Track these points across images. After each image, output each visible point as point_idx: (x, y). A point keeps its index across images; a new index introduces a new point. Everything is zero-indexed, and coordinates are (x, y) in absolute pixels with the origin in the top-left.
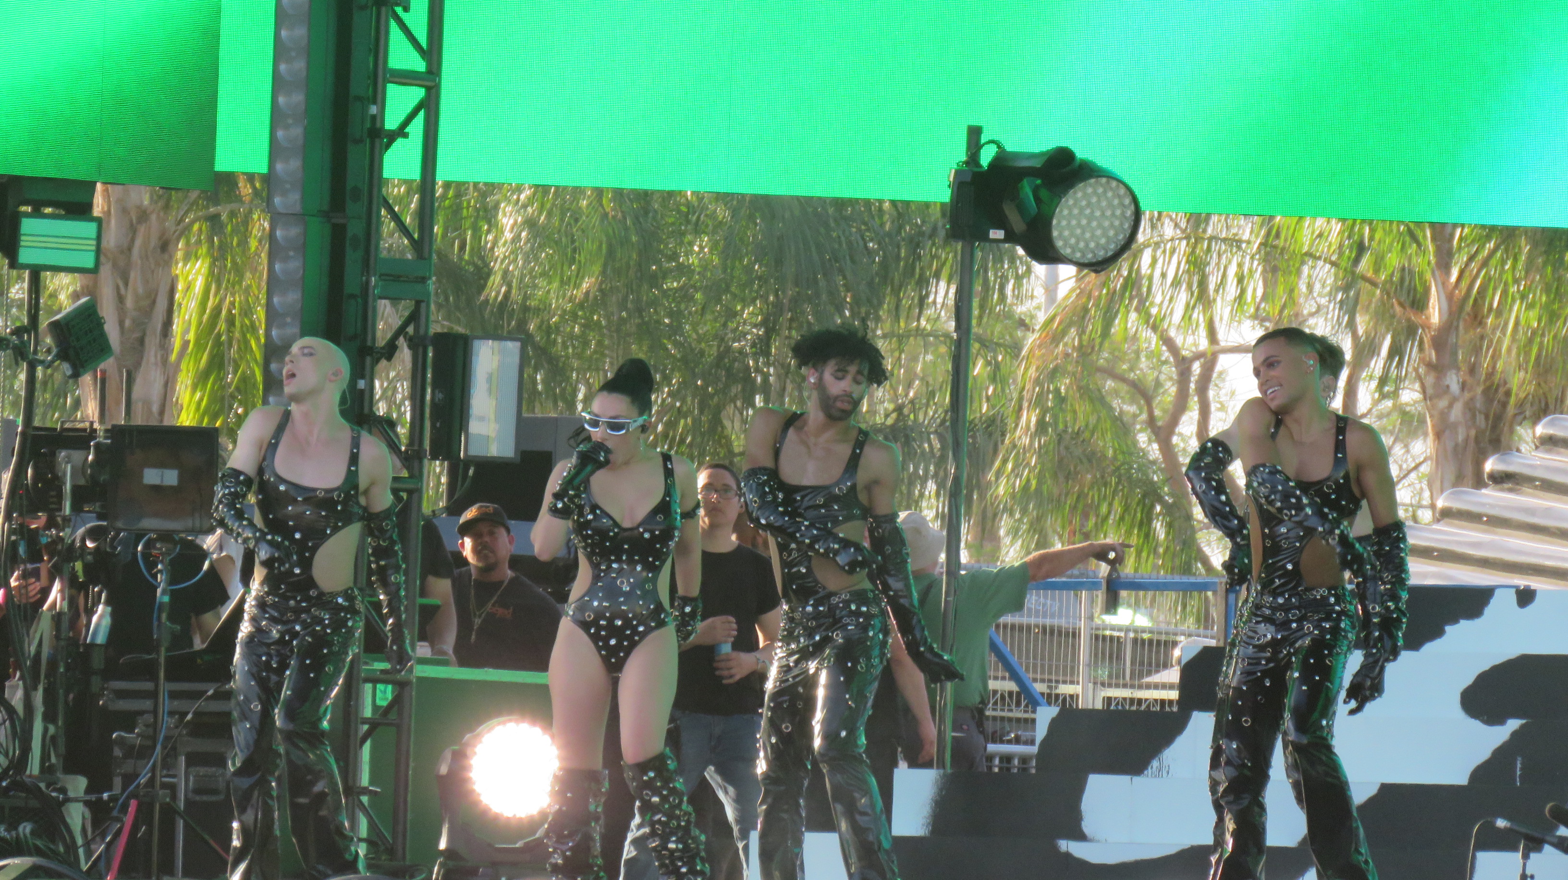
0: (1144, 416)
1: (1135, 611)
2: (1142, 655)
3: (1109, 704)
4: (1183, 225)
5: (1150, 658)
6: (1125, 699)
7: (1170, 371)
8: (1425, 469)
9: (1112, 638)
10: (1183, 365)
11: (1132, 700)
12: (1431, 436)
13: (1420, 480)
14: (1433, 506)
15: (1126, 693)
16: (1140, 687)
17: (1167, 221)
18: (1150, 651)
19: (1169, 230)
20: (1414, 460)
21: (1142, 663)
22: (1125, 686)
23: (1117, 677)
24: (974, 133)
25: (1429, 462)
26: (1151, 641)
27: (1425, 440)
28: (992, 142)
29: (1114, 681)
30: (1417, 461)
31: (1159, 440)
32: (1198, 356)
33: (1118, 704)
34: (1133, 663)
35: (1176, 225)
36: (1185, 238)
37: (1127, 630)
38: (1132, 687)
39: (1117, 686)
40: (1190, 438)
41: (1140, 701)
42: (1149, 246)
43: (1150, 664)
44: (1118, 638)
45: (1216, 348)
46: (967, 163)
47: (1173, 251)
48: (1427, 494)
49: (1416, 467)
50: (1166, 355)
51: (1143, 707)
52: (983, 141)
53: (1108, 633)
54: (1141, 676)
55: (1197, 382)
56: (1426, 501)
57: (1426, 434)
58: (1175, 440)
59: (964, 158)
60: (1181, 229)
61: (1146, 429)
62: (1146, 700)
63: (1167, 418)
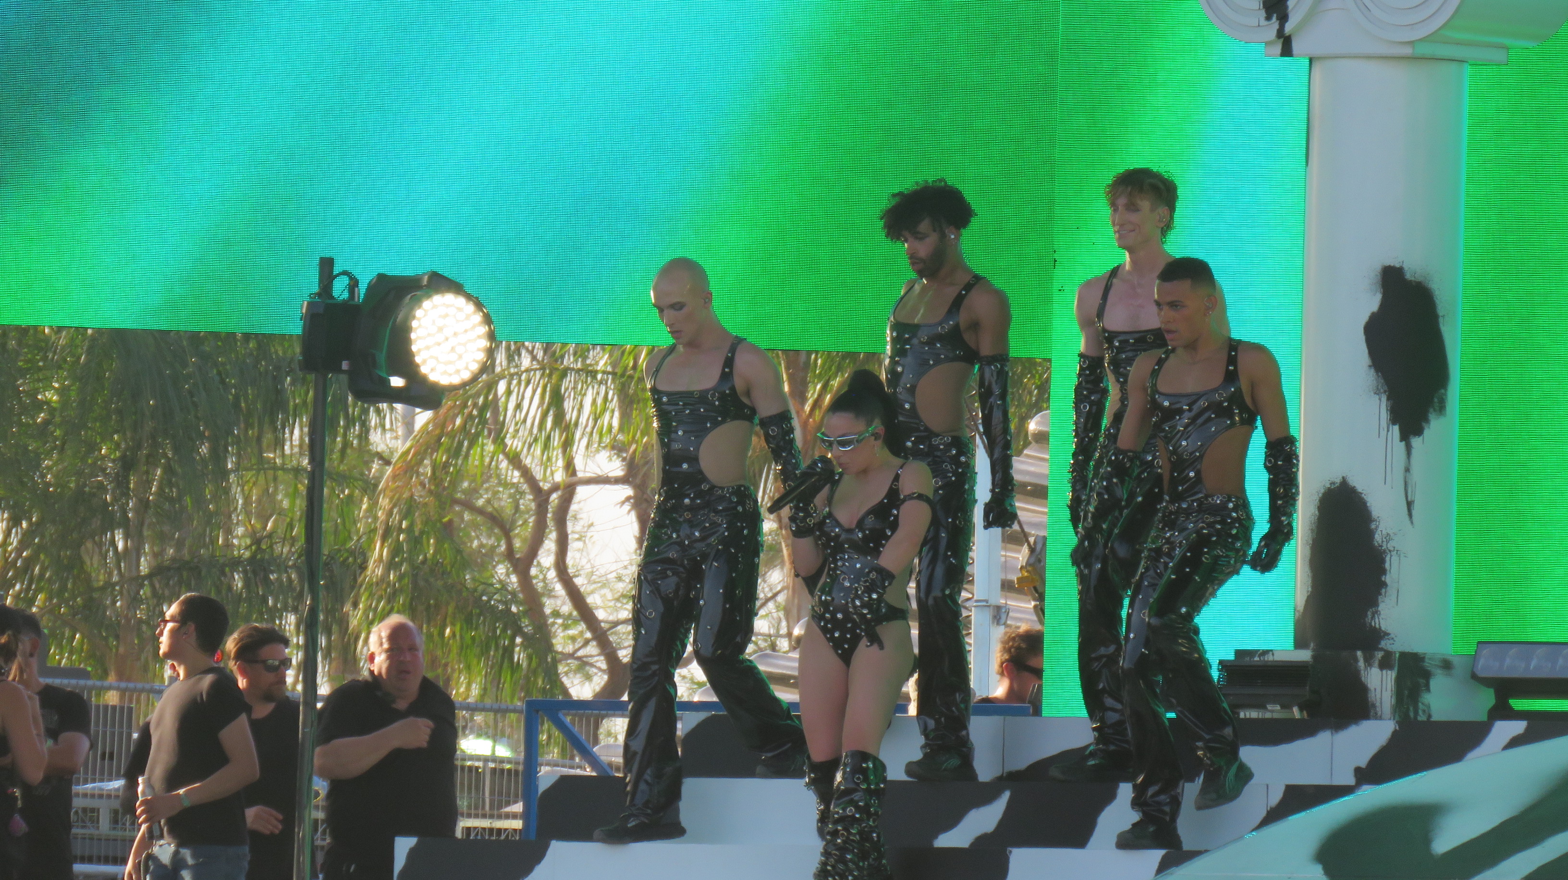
0: (503, 548)
1: (495, 741)
2: (501, 785)
3: (468, 834)
4: (540, 355)
5: (509, 789)
6: (484, 829)
7: (528, 501)
8: (781, 598)
9: (470, 768)
10: (541, 497)
11: (491, 830)
12: (788, 565)
13: (778, 607)
14: (789, 635)
15: (485, 823)
16: (499, 817)
17: (523, 352)
18: (509, 781)
19: (526, 361)
20: (771, 590)
21: (500, 794)
22: (484, 816)
23: (476, 808)
24: (327, 264)
25: (786, 592)
26: (509, 771)
27: (782, 568)
28: (345, 273)
29: (473, 812)
30: (774, 591)
31: (516, 570)
32: (555, 488)
33: (477, 835)
34: (492, 793)
35: (534, 358)
36: (540, 369)
37: (486, 760)
38: (492, 817)
39: (476, 816)
40: (549, 569)
41: (499, 831)
42: (504, 377)
43: (508, 795)
44: (477, 768)
45: (574, 479)
46: (319, 294)
47: (528, 382)
48: (784, 624)
49: (775, 595)
50: (525, 487)
51: (503, 837)
52: (335, 272)
53: (469, 763)
54: (500, 807)
55: (554, 513)
56: (784, 631)
57: (782, 563)
58: (533, 571)
59: (316, 289)
60: (538, 361)
61: (504, 561)
62: (506, 830)
63: (525, 549)
